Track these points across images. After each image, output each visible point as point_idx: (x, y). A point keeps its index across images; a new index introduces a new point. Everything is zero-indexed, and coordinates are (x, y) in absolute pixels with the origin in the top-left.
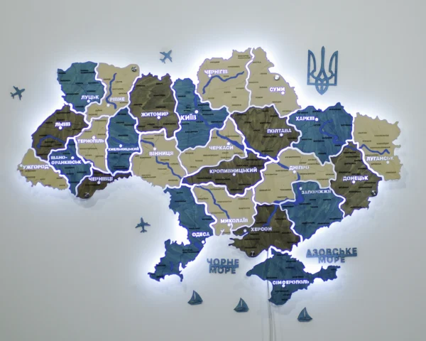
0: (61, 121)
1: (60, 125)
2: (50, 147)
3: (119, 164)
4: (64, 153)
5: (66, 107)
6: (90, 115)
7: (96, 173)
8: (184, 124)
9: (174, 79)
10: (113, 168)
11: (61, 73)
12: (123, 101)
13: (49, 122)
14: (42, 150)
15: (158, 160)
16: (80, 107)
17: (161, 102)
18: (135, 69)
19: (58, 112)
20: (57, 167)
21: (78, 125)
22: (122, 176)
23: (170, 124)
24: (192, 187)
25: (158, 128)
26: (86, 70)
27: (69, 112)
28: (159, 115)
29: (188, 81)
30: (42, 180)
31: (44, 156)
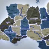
0: (8, 21)
1: (7, 22)
2: (5, 28)
3: (24, 33)
4: (8, 30)
5: (9, 17)
6: (16, 19)
7: (17, 36)
8: (43, 21)
9: (39, 8)
10: (22, 35)
11: (7, 7)
12: (25, 15)
13: (4, 22)
14: (3, 30)
15: (35, 32)
16: (13, 17)
17: (36, 15)
18: (28, 5)
19: (7, 19)
20: (7, 34)
21: (12, 22)
22: (25, 37)
23: (38, 21)
24: (45, 41)
25: (35, 23)
26: (14, 6)
27: (10, 19)
28: (35, 19)
29: (44, 9)
30: (3, 38)
31: (3, 31)
